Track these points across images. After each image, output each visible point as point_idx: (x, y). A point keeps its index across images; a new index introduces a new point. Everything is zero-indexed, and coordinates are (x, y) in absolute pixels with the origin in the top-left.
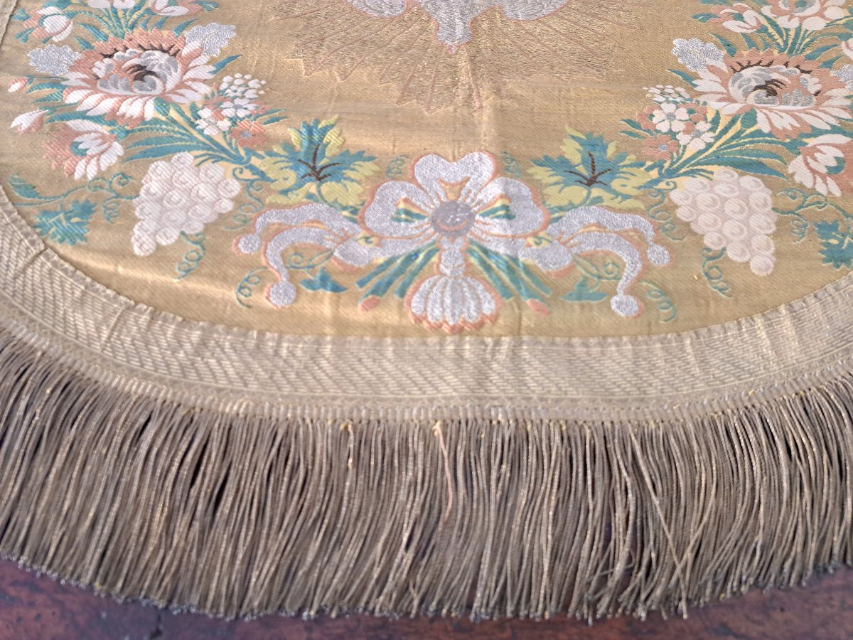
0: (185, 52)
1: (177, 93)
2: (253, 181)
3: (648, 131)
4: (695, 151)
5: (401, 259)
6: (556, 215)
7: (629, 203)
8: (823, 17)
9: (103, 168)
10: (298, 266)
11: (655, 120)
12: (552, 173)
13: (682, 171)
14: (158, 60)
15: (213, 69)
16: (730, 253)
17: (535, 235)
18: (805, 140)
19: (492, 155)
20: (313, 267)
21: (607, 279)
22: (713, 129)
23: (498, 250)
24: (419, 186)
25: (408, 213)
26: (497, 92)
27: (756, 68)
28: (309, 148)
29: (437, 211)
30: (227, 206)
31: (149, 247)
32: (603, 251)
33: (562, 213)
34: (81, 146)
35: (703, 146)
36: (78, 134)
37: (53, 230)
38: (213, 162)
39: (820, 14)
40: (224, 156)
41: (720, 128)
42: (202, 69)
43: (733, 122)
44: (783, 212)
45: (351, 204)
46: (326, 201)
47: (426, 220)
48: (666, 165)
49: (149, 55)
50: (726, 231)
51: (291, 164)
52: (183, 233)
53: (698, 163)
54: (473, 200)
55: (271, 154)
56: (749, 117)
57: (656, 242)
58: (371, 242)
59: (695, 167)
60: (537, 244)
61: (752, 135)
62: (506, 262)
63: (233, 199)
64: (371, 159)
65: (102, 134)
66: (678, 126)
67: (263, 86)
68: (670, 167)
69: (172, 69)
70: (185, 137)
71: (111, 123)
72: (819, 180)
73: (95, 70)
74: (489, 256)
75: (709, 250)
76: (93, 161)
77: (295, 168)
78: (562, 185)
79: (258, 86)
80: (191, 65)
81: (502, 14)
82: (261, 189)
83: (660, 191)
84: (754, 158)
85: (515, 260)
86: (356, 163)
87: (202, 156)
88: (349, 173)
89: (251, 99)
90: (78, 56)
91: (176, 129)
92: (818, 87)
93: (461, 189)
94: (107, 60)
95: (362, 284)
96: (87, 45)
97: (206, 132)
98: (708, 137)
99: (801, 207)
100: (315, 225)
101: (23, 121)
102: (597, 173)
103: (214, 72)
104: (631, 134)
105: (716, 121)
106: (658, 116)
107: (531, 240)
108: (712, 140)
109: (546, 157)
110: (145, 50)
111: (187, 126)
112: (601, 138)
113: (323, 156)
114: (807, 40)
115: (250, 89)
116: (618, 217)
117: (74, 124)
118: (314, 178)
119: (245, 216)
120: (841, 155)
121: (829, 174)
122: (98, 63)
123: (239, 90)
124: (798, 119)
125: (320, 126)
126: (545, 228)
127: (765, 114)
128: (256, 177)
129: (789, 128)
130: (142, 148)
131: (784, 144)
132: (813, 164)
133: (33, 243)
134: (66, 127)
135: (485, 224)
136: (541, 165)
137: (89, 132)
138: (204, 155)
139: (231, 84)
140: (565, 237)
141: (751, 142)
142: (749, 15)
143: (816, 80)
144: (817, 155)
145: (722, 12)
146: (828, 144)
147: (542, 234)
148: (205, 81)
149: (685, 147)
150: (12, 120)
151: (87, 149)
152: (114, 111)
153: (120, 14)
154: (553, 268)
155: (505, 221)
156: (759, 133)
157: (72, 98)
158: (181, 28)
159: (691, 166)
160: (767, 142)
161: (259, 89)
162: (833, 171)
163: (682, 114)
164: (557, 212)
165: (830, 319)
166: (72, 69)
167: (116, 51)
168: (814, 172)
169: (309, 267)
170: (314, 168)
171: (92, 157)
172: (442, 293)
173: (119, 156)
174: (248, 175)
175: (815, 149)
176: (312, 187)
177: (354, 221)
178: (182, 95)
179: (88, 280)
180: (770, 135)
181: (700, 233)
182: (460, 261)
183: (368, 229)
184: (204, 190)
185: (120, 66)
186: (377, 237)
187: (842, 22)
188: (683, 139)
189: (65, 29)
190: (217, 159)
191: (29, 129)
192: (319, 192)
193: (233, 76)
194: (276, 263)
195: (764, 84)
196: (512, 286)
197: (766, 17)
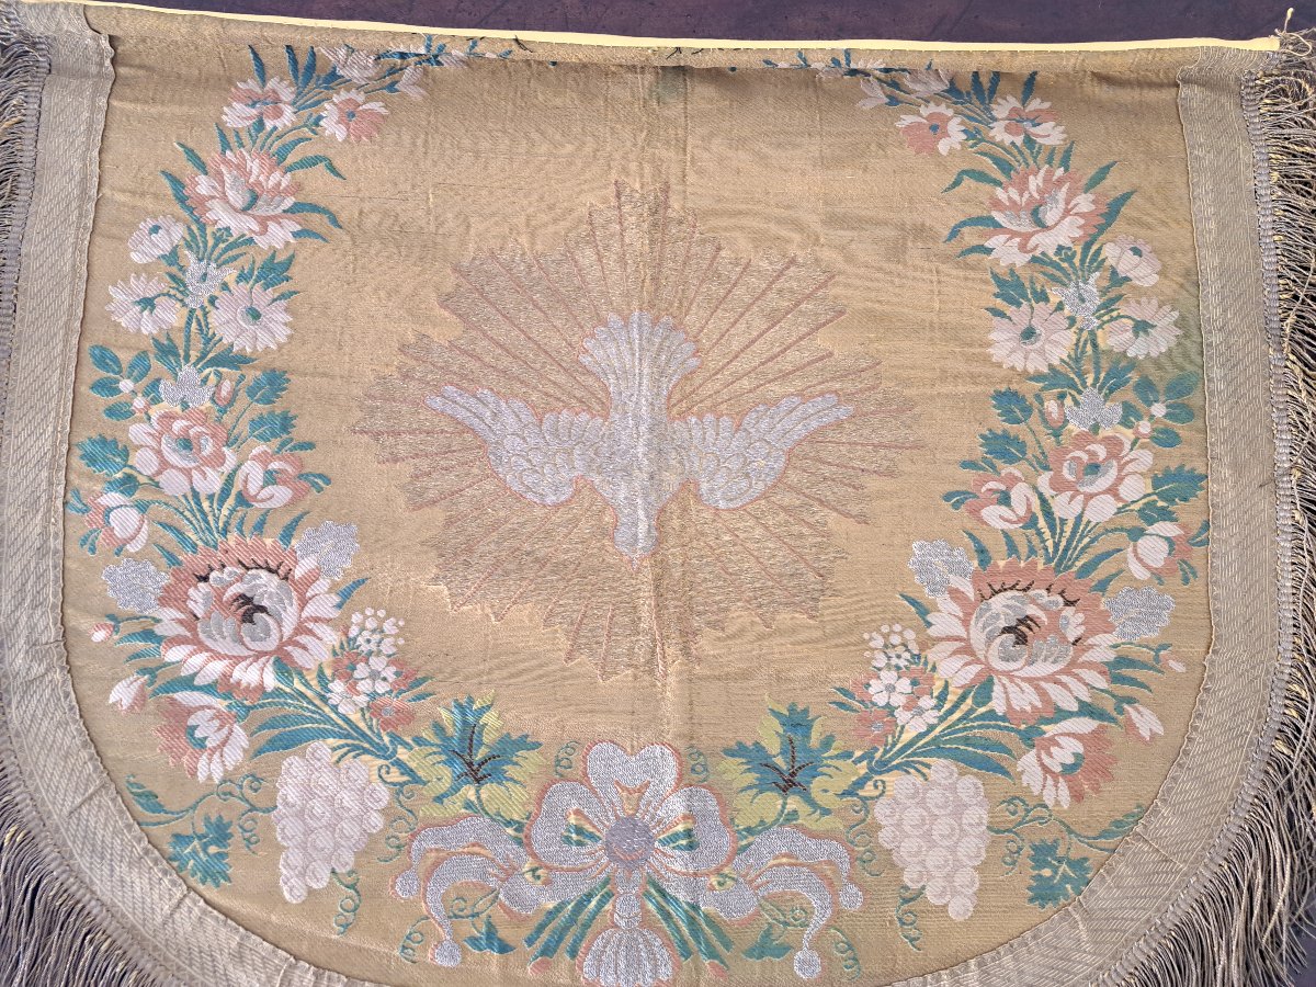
0: (298, 573)
1: (297, 644)
2: (402, 785)
3: (862, 702)
4: (915, 734)
5: (573, 904)
6: (744, 842)
7: (828, 822)
8: (1117, 496)
9: (231, 768)
10: (461, 913)
11: (871, 690)
12: (746, 767)
13: (894, 763)
14: (265, 586)
15: (337, 600)
16: (928, 893)
17: (718, 872)
18: (1044, 727)
19: (676, 752)
20: (477, 914)
21: (794, 925)
22: (938, 707)
23: (677, 895)
24: (592, 789)
25: (579, 830)
26: (686, 651)
27: (1009, 594)
28: (463, 731)
29: (612, 832)
30: (377, 821)
31: (301, 892)
32: (792, 893)
33: (751, 839)
34: (198, 734)
35: (924, 729)
36: (190, 711)
37: (192, 862)
38: (354, 757)
39: (1112, 491)
40: (366, 745)
41: (947, 706)
42: (323, 603)
43: (963, 698)
44: (997, 832)
45: (516, 818)
46: (487, 813)
47: (599, 844)
48: (878, 755)
49: (256, 577)
50: (930, 864)
51: (444, 757)
52: (333, 872)
53: (914, 754)
54: (652, 818)
55: (419, 741)
56: (983, 689)
57: (851, 879)
58: (539, 877)
59: (911, 758)
60: (720, 884)
61: (982, 717)
62: (686, 912)
63: (383, 811)
64: (537, 745)
65: (219, 711)
66: (898, 700)
67: (401, 628)
68: (882, 757)
69: (286, 601)
70: (317, 717)
71: (226, 696)
72: (1050, 781)
73: (191, 605)
74: (668, 902)
75: (906, 888)
76: (216, 756)
77: (449, 762)
78: (755, 790)
79: (395, 631)
80: (308, 594)
81: (698, 498)
82: (412, 795)
83: (864, 799)
84: (979, 751)
85: (695, 908)
86: (519, 753)
87: (339, 747)
88: (510, 770)
89: (389, 656)
90: (166, 579)
91: (305, 705)
92: (1080, 631)
93: (640, 799)
94: (201, 585)
95: (530, 941)
96: (172, 559)
97: (341, 710)
98: (931, 717)
99: (1020, 823)
100: (476, 849)
101: (123, 694)
102: (797, 765)
103: (339, 606)
104: (841, 705)
105: (942, 698)
106: (875, 686)
107: (714, 880)
108: (936, 721)
109: (739, 744)
110: (248, 569)
111: (317, 702)
112: (806, 711)
113: (481, 743)
114: (1087, 540)
115: (387, 636)
116: (812, 844)
117: (183, 697)
118: (471, 779)
119: (397, 838)
120: (1080, 749)
121: (1063, 773)
122: (191, 591)
123: (373, 641)
124: (1042, 694)
125: (474, 707)
126: (730, 860)
127: (1004, 685)
128: (406, 778)
129: (1028, 708)
130: (268, 734)
131: (1018, 732)
132: (1047, 760)
133: (174, 883)
134: (173, 702)
135: (664, 854)
136: (733, 756)
137: (202, 708)
138: (343, 746)
139: (363, 629)
140: (753, 874)
141: (980, 727)
142: (1019, 493)
143: (1080, 617)
144: (1054, 750)
145: (984, 489)
146: (1069, 735)
147: (726, 871)
148: (328, 621)
149: (903, 727)
150: (108, 691)
151: (206, 738)
152: (226, 676)
153: (206, 505)
154: (737, 917)
155: (686, 854)
156: (992, 714)
157: (174, 654)
158: (287, 534)
159: (907, 756)
160: (1000, 728)
161: (397, 636)
162: (1068, 769)
163: (904, 685)
164: (746, 837)
165: (1021, 972)
166: (163, 601)
167: (212, 570)
168: (1046, 769)
169: (473, 916)
170: (470, 764)
171: (213, 750)
172: (616, 953)
173: (245, 751)
174: (395, 776)
175: (1053, 741)
176: (469, 792)
177: (519, 842)
178: (304, 648)
179: (241, 929)
180: (1003, 718)
181: (901, 866)
182: (636, 910)
183: (534, 856)
184: (347, 799)
185: (219, 597)
186: (547, 867)
187: (1136, 507)
188: (902, 716)
189: (139, 530)
190: (359, 751)
191: (131, 707)
192: (478, 798)
193: (363, 613)
194: (438, 912)
195: (1014, 624)
196: (692, 942)
197: (1041, 496)
